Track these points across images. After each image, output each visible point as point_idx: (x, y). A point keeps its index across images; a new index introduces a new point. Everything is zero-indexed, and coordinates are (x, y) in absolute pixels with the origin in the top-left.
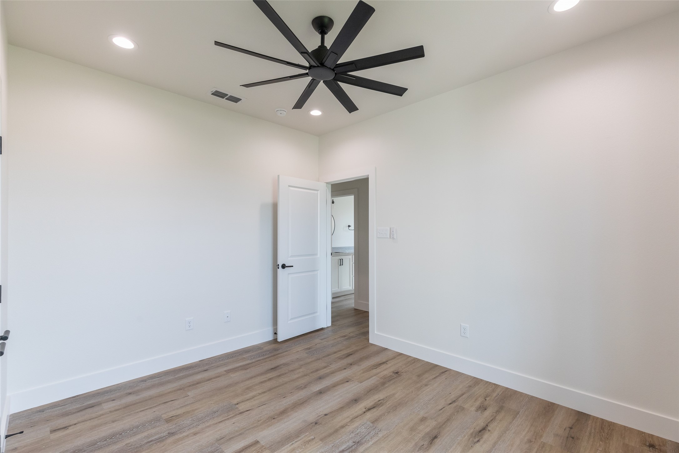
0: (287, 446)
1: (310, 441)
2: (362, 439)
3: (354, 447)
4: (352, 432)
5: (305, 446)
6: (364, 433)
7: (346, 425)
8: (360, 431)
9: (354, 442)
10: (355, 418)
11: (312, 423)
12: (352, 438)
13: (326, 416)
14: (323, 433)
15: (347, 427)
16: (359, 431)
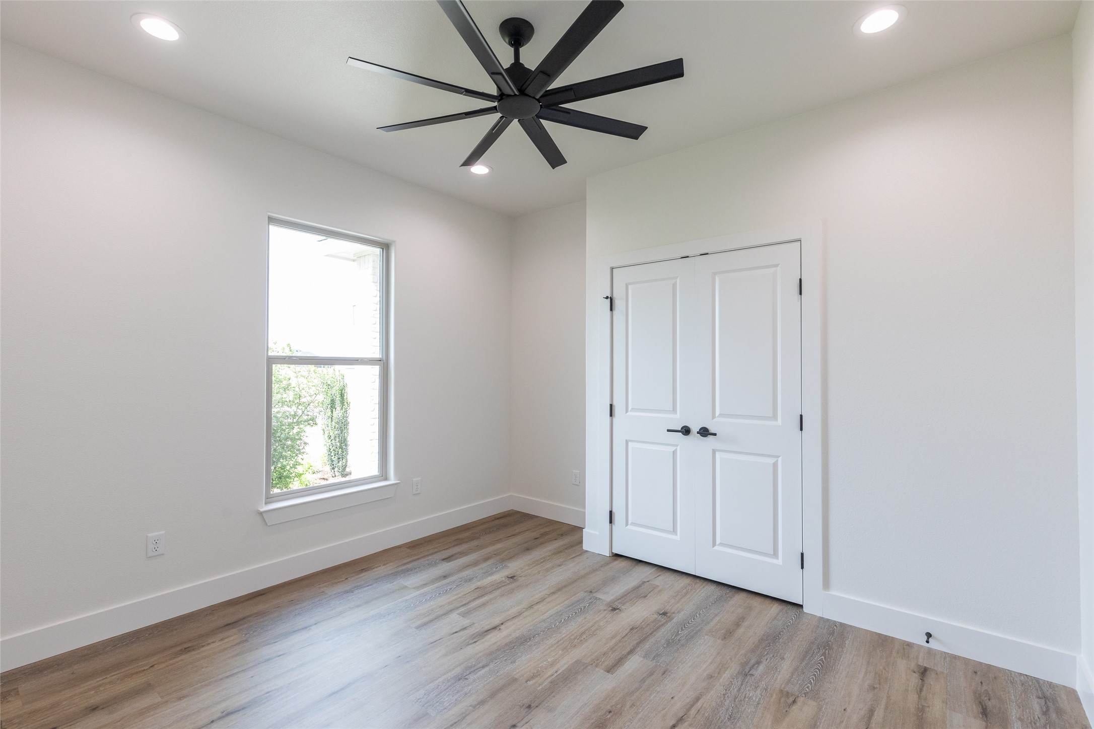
0: (563, 669)
1: (532, 678)
2: (453, 684)
3: (468, 672)
4: (466, 694)
5: (538, 671)
6: (448, 693)
7: (474, 707)
8: (453, 696)
9: (466, 679)
10: (455, 723)
11: (537, 707)
12: (468, 685)
13: (514, 723)
14: (514, 690)
15: (475, 703)
16: (455, 697)
